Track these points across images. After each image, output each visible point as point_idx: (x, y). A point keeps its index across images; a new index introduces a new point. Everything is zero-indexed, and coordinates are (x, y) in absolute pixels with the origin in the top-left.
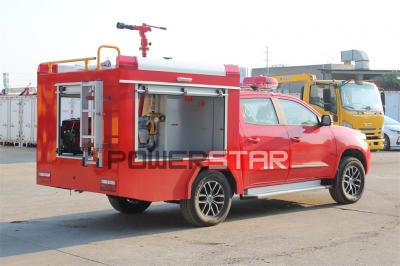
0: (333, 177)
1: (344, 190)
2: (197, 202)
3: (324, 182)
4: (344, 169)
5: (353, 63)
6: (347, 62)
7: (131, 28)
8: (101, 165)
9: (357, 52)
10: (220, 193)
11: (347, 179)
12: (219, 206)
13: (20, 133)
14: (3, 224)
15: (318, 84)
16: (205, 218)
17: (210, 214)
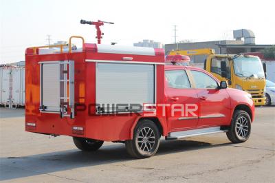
0: (229, 124)
1: (237, 133)
2: (137, 142)
3: (223, 128)
4: (236, 118)
5: (243, 39)
6: (239, 39)
7: (90, 23)
8: (73, 117)
9: (245, 30)
10: (152, 135)
11: (238, 125)
12: (152, 144)
13: (11, 97)
14: (2, 158)
15: (216, 57)
16: (142, 152)
17: (146, 150)
